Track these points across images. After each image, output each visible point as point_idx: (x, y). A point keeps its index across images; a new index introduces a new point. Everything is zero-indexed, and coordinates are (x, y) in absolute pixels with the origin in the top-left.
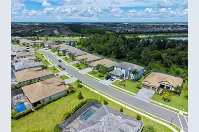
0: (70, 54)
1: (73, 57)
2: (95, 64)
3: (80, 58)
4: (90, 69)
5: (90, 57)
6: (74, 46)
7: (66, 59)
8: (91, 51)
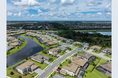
0: (55, 37)
1: (56, 38)
2: (62, 40)
3: (58, 38)
4: (61, 41)
5: (61, 38)
6: (56, 34)
7: (54, 38)
8: (61, 36)
